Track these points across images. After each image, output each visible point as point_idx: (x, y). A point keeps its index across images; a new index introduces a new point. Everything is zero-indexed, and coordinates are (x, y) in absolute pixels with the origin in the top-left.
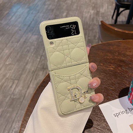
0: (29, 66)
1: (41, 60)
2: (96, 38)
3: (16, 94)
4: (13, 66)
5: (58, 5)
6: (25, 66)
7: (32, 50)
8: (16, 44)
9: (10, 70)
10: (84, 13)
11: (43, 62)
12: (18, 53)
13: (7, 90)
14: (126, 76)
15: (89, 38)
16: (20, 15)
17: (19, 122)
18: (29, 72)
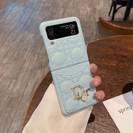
0: (26, 65)
1: (39, 59)
2: (94, 36)
3: (14, 93)
4: (10, 65)
5: (54, 3)
6: (22, 65)
7: (29, 48)
8: (13, 42)
9: (7, 69)
10: (81, 11)
11: (41, 60)
12: (15, 52)
13: (5, 89)
14: (128, 72)
15: (87, 36)
16: (16, 13)
17: (18, 122)
18: (27, 70)
